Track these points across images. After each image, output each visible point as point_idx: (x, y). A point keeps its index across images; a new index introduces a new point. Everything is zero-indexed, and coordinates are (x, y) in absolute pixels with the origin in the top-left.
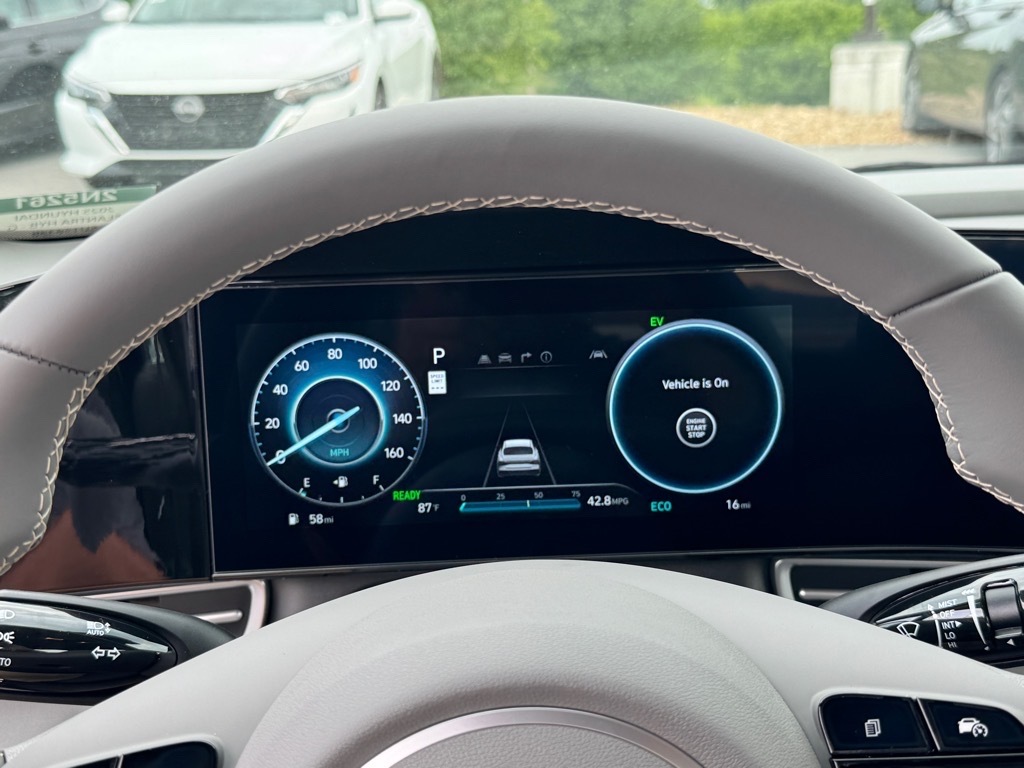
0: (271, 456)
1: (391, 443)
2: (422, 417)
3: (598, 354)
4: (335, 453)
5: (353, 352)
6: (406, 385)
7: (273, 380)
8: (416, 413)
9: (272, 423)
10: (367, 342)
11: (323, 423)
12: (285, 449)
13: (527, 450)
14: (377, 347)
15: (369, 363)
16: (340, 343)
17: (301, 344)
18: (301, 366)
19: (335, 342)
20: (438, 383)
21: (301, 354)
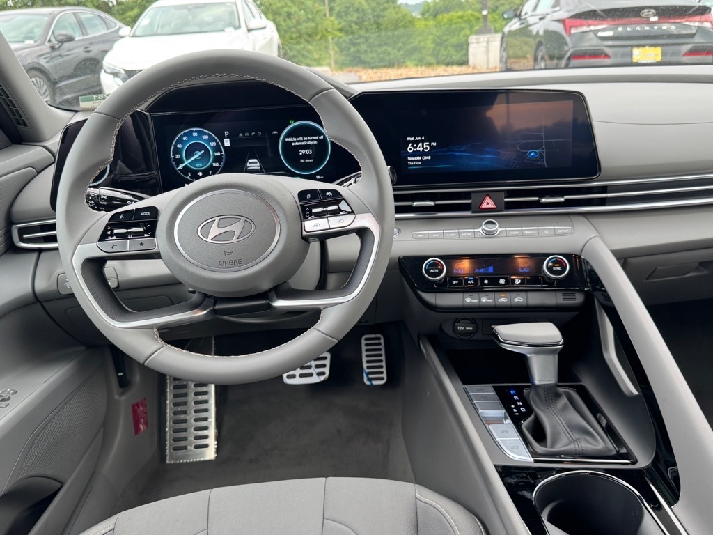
0: (178, 166)
1: (214, 161)
2: (223, 153)
3: (275, 132)
4: (197, 165)
5: (200, 133)
6: (217, 143)
7: (177, 143)
8: (221, 152)
9: (178, 156)
10: (204, 130)
11: (193, 155)
12: (182, 164)
13: (256, 163)
14: (208, 132)
15: (206, 137)
16: (196, 131)
17: (185, 132)
18: (185, 138)
19: (195, 131)
20: (227, 143)
21: (185, 135)
